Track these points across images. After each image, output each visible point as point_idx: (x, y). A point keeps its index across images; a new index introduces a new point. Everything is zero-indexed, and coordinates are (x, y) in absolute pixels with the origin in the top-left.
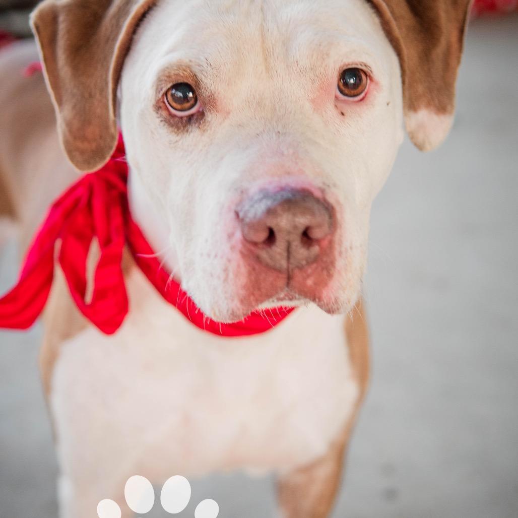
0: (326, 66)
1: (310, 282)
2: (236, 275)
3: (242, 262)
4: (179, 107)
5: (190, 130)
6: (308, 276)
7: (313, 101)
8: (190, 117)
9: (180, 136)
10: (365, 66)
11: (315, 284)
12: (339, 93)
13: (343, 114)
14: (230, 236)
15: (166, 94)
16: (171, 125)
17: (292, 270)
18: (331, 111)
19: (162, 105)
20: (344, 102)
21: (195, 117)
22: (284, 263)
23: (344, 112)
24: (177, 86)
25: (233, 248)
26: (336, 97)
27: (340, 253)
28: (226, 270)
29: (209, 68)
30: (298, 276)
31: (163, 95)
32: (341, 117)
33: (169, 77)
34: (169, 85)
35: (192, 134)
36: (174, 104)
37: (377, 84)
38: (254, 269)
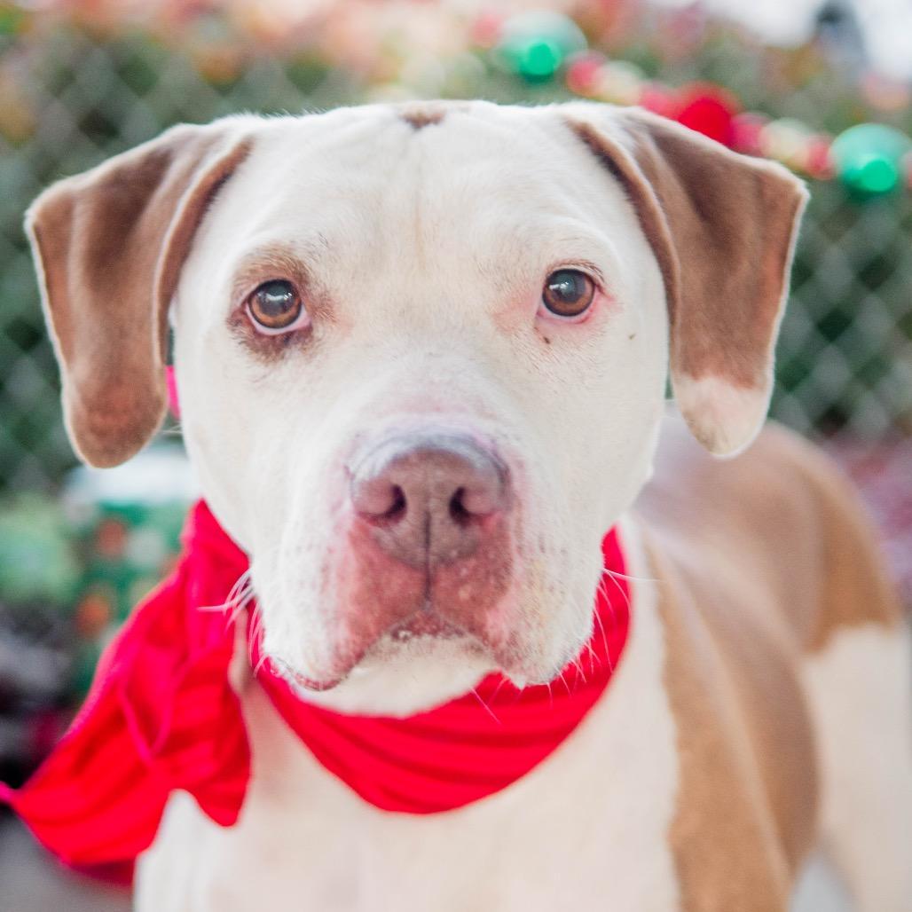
0: (525, 264)
1: (464, 594)
2: (342, 578)
3: (351, 554)
4: (269, 320)
5: (287, 355)
6: (461, 583)
7: (496, 317)
8: (288, 337)
9: (271, 366)
10: (592, 267)
11: (473, 599)
12: (544, 307)
13: (547, 341)
14: (335, 508)
15: (249, 300)
16: (255, 349)
17: (435, 568)
18: (526, 335)
19: (241, 317)
20: (551, 320)
21: (296, 335)
22: (419, 553)
23: (549, 337)
24: (267, 286)
25: (337, 528)
26: (539, 314)
27: (520, 549)
28: (325, 569)
29: (325, 248)
30: (444, 580)
31: (243, 304)
32: (543, 345)
33: (253, 271)
34: (254, 286)
35: (290, 363)
36: (261, 316)
37: (611, 299)
38: (371, 564)
